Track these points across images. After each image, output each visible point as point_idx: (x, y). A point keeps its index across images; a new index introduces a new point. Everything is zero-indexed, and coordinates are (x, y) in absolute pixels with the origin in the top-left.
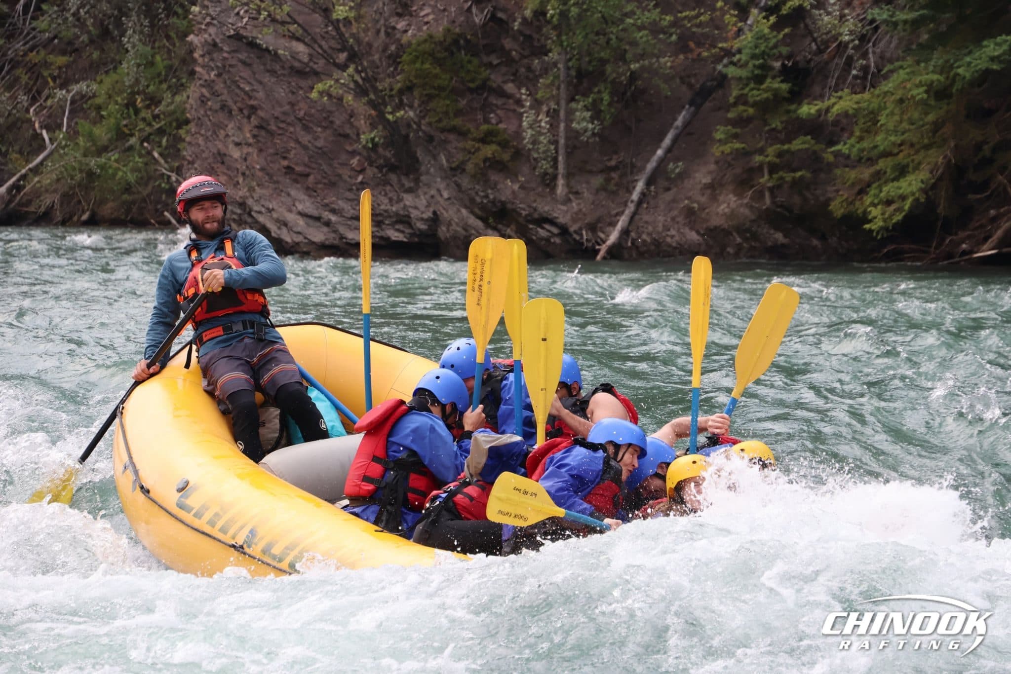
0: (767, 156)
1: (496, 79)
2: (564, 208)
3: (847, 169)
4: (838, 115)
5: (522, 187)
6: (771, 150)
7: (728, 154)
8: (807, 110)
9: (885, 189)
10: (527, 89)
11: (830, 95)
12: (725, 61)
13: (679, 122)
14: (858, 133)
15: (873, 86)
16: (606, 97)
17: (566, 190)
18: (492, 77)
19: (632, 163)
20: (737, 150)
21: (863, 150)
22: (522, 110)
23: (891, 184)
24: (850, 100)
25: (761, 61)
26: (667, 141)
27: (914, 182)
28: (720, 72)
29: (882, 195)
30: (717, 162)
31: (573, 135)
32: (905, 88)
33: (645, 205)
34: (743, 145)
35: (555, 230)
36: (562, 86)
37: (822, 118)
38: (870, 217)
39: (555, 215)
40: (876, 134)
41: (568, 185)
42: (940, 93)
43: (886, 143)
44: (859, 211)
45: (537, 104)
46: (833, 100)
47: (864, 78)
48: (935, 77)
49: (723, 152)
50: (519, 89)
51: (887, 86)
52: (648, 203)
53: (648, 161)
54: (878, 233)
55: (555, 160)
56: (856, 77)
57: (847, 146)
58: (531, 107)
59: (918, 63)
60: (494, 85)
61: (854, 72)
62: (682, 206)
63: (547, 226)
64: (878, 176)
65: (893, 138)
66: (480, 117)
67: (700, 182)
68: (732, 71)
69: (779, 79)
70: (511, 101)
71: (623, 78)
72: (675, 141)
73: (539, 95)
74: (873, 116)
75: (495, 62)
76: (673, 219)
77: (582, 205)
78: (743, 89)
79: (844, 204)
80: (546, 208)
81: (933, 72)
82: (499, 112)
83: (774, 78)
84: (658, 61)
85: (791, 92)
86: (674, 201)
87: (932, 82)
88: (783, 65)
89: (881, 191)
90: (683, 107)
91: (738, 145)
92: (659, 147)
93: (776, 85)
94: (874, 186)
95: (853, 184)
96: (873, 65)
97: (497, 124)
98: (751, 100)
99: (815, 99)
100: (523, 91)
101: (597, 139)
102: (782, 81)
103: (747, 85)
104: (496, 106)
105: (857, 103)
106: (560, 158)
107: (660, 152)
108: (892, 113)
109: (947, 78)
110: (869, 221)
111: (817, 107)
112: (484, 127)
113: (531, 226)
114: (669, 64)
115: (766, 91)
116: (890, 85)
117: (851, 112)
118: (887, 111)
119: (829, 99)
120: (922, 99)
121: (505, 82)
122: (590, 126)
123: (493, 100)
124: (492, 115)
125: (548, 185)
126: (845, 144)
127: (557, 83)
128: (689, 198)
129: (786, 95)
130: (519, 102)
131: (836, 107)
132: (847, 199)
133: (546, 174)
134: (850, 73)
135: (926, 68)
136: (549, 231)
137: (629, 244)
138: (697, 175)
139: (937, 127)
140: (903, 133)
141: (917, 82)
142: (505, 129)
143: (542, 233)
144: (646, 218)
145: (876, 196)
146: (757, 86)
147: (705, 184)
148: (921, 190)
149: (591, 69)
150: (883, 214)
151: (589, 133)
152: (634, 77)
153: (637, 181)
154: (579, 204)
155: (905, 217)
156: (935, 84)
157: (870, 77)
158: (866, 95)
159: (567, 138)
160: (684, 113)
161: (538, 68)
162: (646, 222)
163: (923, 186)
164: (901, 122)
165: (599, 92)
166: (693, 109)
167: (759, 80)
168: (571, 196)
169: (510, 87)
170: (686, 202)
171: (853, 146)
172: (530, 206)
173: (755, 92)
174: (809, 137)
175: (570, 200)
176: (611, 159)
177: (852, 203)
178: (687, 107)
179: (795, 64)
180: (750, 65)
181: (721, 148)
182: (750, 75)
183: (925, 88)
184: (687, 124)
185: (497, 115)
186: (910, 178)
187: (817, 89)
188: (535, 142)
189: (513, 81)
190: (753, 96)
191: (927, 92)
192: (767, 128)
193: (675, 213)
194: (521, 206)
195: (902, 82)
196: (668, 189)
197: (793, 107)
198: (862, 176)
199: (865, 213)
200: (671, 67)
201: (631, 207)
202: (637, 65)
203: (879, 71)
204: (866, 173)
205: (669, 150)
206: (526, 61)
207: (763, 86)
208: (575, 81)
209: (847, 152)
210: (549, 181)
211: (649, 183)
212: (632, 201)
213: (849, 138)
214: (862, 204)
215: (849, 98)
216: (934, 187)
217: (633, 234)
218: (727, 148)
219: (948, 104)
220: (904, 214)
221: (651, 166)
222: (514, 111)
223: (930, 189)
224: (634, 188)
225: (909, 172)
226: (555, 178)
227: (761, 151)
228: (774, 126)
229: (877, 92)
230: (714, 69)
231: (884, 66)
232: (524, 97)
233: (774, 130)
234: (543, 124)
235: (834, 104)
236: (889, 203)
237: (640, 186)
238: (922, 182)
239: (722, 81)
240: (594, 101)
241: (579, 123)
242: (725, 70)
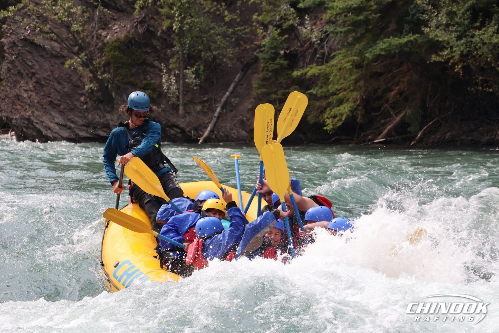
0: (278, 95)
1: (150, 59)
2: (183, 120)
3: (315, 101)
4: (311, 76)
5: (163, 110)
6: (279, 93)
7: (260, 94)
8: (296, 73)
9: (333, 110)
10: (165, 64)
11: (307, 66)
12: (258, 50)
13: (236, 79)
14: (320, 85)
15: (327, 62)
16: (202, 68)
17: (184, 111)
18: (148, 58)
19: (214, 98)
20: (264, 92)
21: (322, 92)
22: (162, 74)
23: (336, 108)
24: (317, 69)
25: (274, 50)
26: (231, 88)
27: (346, 107)
28: (255, 56)
29: (332, 113)
30: (254, 98)
31: (187, 86)
32: (341, 63)
33: (221, 119)
34: (267, 90)
35: (179, 131)
36: (181, 63)
37: (303, 77)
38: (326, 124)
39: (179, 123)
40: (328, 85)
41: (184, 109)
42: (357, 66)
43: (333, 89)
44: (321, 121)
45: (169, 71)
46: (308, 69)
47: (323, 58)
48: (356, 58)
49: (257, 93)
50: (161, 64)
51: (334, 62)
52: (222, 117)
53: (222, 97)
54: (330, 131)
55: (178, 97)
56: (319, 58)
57: (315, 90)
58: (166, 72)
59: (348, 51)
60: (149, 62)
61: (318, 56)
62: (239, 118)
63: (175, 129)
64: (329, 105)
65: (336, 87)
66: (142, 77)
67: (247, 107)
68: (261, 55)
69: (283, 59)
70: (157, 69)
71: (210, 58)
72: (235, 88)
73: (171, 67)
74: (326, 77)
75: (149, 51)
76: (234, 125)
77: (191, 119)
78: (266, 63)
79: (314, 118)
80: (175, 120)
81: (355, 56)
82: (151, 75)
83: (281, 58)
84: (226, 50)
85: (289, 65)
86: (235, 116)
87: (354, 60)
88: (285, 52)
89: (331, 112)
90: (238, 72)
91: (264, 90)
92: (227, 91)
93: (282, 62)
94: (328, 109)
95: (318, 108)
96: (326, 52)
97: (150, 80)
98: (270, 69)
99: (300, 68)
100: (162, 65)
101: (198, 88)
102: (284, 60)
103: (268, 62)
104: (150, 72)
105: (320, 70)
106: (181, 97)
107: (227, 93)
108: (336, 75)
109: (361, 58)
110: (326, 126)
111: (301, 72)
112: (144, 82)
113: (167, 129)
114: (231, 52)
115: (277, 64)
116: (335, 62)
117: (316, 74)
118: (334, 74)
119: (306, 68)
120: (349, 68)
121: (154, 61)
122: (194, 81)
123: (149, 69)
124: (148, 76)
125: (175, 109)
126: (314, 89)
127: (179, 61)
128: (242, 115)
129: (287, 66)
130: (161, 70)
131: (310, 72)
132: (315, 116)
133: (174, 104)
134: (315, 56)
135: (351, 54)
136: (175, 131)
137: (214, 137)
138: (245, 104)
139: (357, 81)
140: (341, 84)
141: (347, 60)
142: (154, 83)
143: (172, 132)
144: (222, 124)
145: (329, 114)
146: (273, 62)
147: (249, 108)
148: (350, 111)
149: (194, 54)
150: (332, 122)
151: (194, 84)
152: (215, 58)
153: (217, 107)
154: (190, 118)
155: (342, 124)
156: (356, 61)
157: (325, 58)
158: (324, 67)
159: (184, 87)
160: (238, 75)
161: (170, 54)
162: (222, 127)
163: (351, 109)
164: (340, 79)
165: (199, 65)
166: (243, 73)
167: (273, 59)
168: (186, 115)
169: (156, 63)
170: (240, 117)
171: (318, 90)
172: (166, 119)
173: (272, 65)
174: (297, 86)
175: (185, 116)
176: (204, 97)
177: (318, 117)
178: (240, 72)
179: (291, 52)
180: (270, 52)
181: (257, 91)
182: (269, 57)
183: (351, 63)
184: (240, 80)
185: (150, 76)
186: (345, 105)
187: (301, 64)
188: (168, 89)
189: (158, 60)
190: (271, 67)
191: (351, 65)
192: (278, 82)
193: (235, 122)
194: (163, 119)
195: (340, 60)
196: (231, 111)
197: (290, 72)
198: (322, 104)
199: (324, 122)
200: (232, 54)
201: (215, 120)
202: (216, 53)
203: (329, 55)
204: (324, 103)
205: (232, 93)
206: (164, 51)
207: (276, 62)
208: (187, 60)
209: (315, 93)
210: (175, 107)
211: (222, 108)
212: (215, 117)
213: (316, 86)
214: (322, 117)
215: (315, 68)
216: (356, 109)
217: (215, 132)
218: (259, 92)
219: (362, 71)
220: (342, 122)
221: (223, 100)
222: (159, 74)
223: (353, 111)
224: (216, 110)
225: (344, 103)
226: (178, 106)
227: (275, 93)
228: (281, 81)
229: (329, 65)
230: (253, 54)
231: (331, 53)
232: (163, 67)
233: (281, 83)
234: (172, 80)
235: (309, 71)
236: (335, 117)
237: (218, 110)
238: (350, 107)
239: (256, 59)
240: (196, 69)
241: (189, 80)
242: (257, 55)
